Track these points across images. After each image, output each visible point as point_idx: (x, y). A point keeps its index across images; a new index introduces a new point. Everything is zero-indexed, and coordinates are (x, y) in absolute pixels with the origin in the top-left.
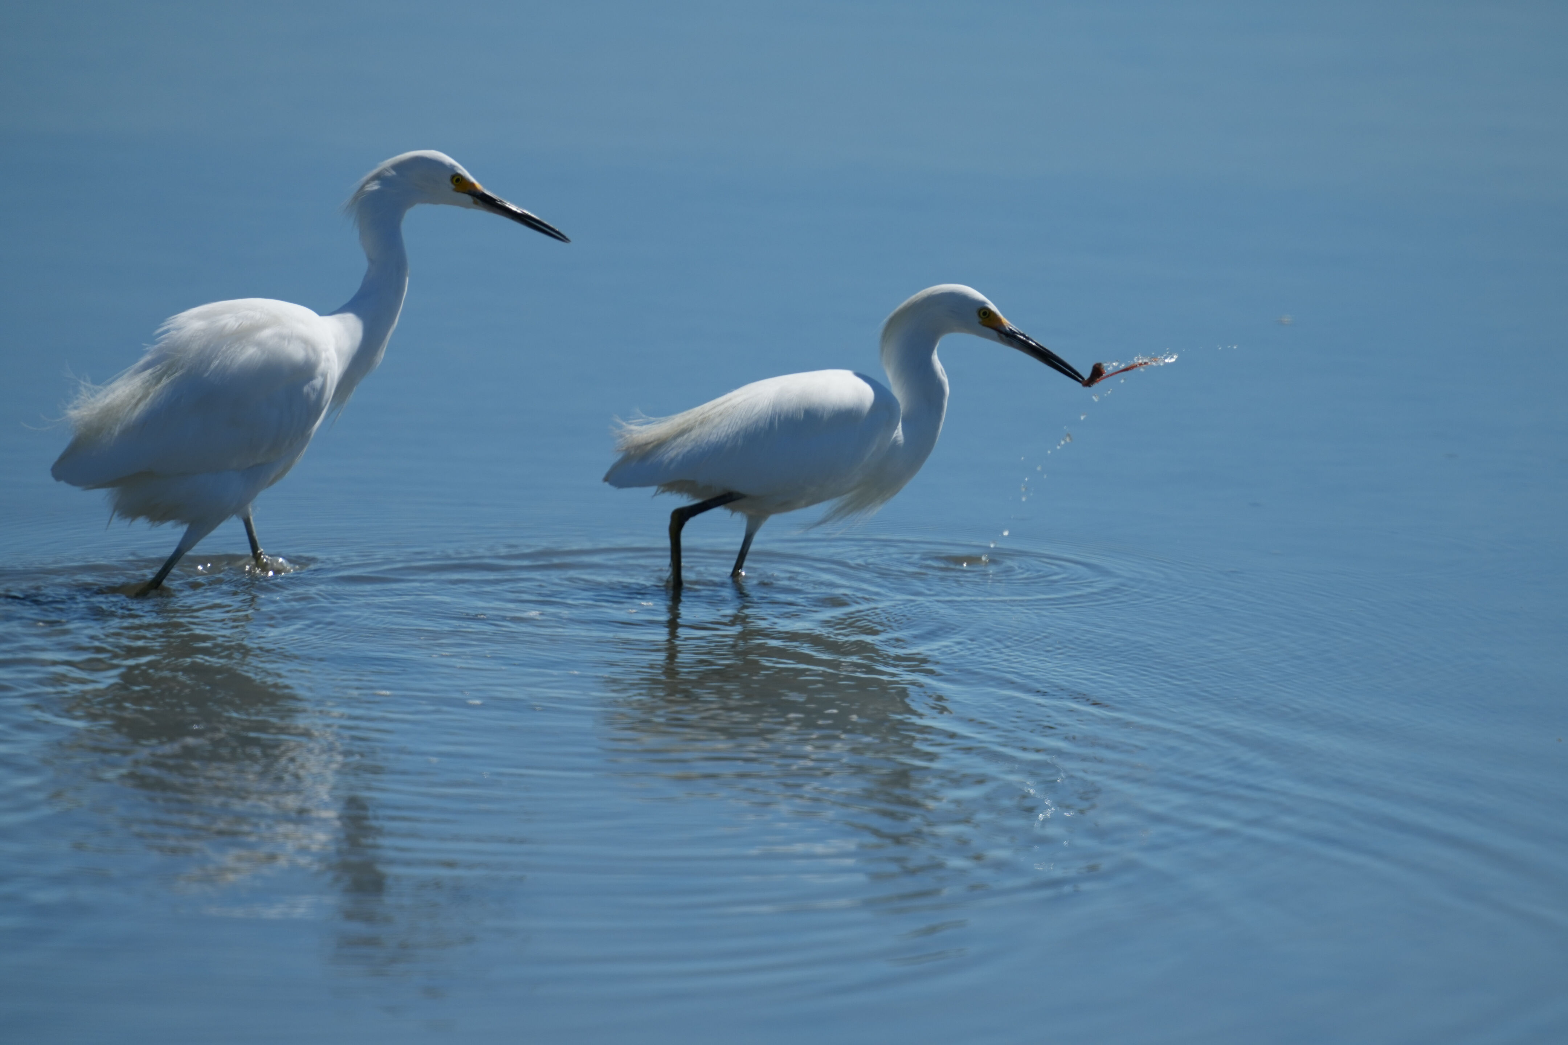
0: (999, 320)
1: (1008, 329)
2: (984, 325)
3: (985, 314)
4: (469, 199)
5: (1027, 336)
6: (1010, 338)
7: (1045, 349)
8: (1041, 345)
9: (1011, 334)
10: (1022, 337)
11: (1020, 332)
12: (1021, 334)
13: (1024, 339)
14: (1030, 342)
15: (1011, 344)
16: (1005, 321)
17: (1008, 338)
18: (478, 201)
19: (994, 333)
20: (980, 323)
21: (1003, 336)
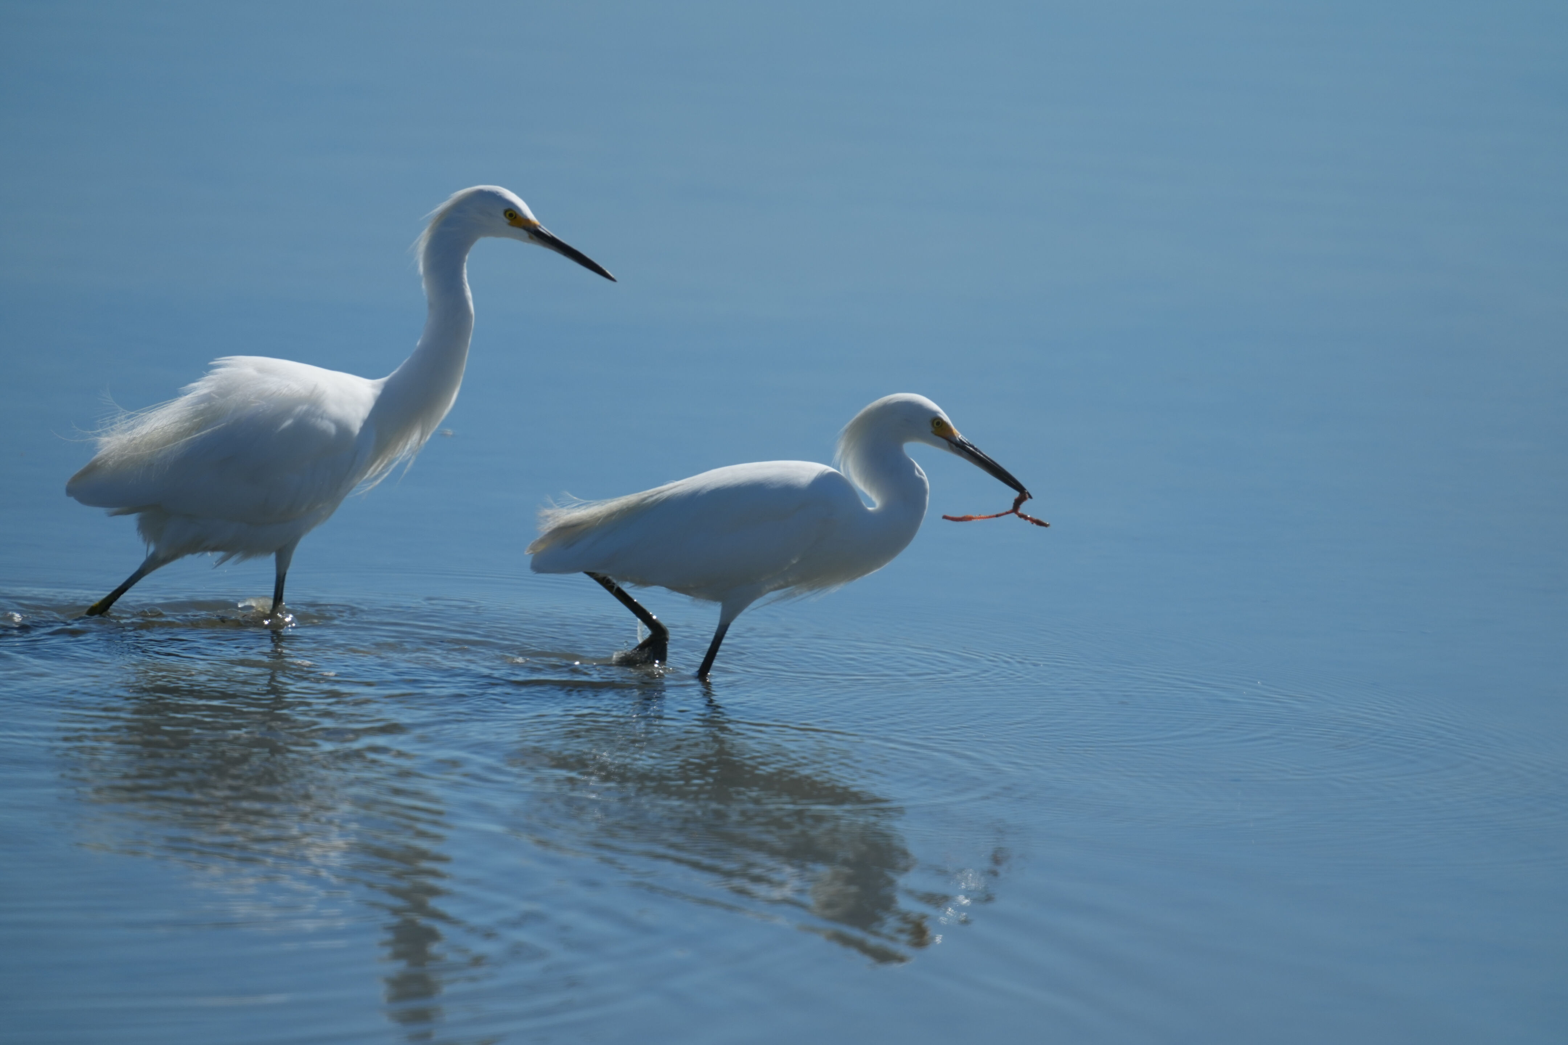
0: (949, 430)
1: (958, 440)
2: (936, 435)
3: (938, 423)
4: (525, 234)
5: (975, 447)
6: (961, 448)
7: (991, 461)
8: (989, 457)
9: (961, 444)
10: (971, 449)
11: (969, 443)
12: (971, 446)
13: (973, 450)
14: (978, 453)
15: (960, 454)
16: (955, 431)
17: (958, 448)
18: (533, 236)
19: (945, 442)
20: (932, 432)
21: (954, 446)
